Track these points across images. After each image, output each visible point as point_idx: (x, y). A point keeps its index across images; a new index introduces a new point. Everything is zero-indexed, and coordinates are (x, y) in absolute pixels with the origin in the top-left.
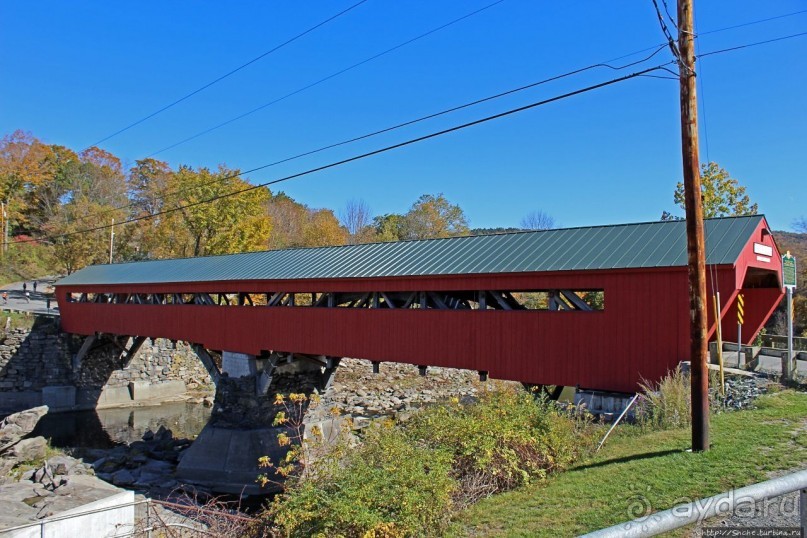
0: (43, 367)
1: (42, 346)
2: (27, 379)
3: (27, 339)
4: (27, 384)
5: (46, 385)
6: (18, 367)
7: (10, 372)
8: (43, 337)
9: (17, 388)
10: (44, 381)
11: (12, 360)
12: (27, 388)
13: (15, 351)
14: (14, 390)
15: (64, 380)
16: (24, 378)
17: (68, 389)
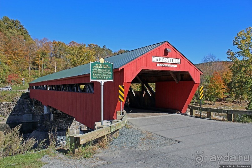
0: (24, 109)
1: (23, 102)
2: (20, 112)
3: (19, 100)
4: (19, 114)
5: (24, 114)
6: (17, 108)
7: (15, 110)
8: (23, 99)
9: (17, 115)
10: (24, 113)
11: (15, 106)
12: (19, 115)
13: (16, 104)
14: (16, 115)
15: (29, 113)
16: (19, 112)
17: (30, 115)
